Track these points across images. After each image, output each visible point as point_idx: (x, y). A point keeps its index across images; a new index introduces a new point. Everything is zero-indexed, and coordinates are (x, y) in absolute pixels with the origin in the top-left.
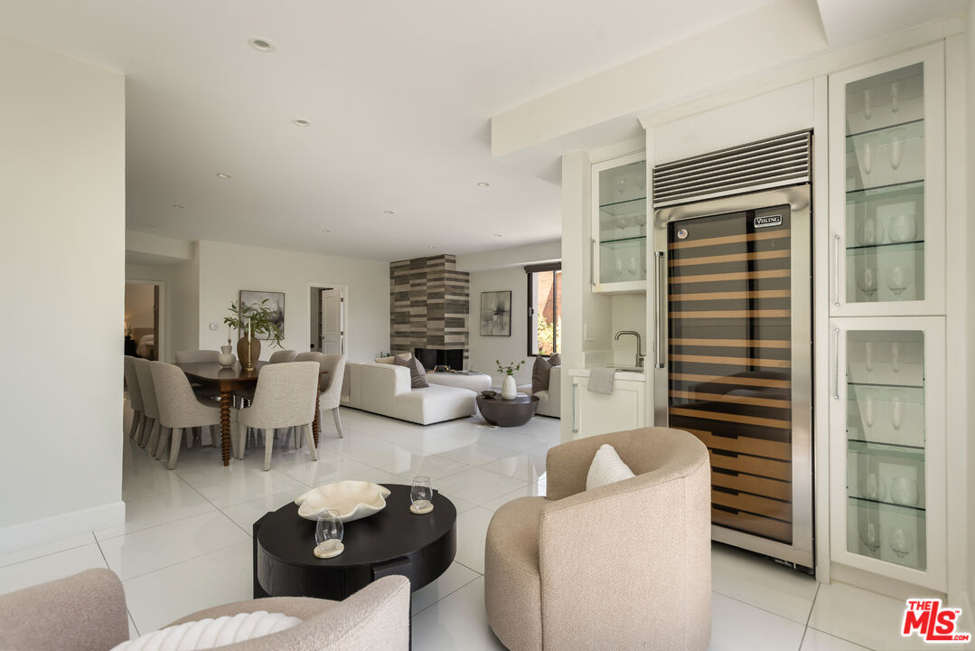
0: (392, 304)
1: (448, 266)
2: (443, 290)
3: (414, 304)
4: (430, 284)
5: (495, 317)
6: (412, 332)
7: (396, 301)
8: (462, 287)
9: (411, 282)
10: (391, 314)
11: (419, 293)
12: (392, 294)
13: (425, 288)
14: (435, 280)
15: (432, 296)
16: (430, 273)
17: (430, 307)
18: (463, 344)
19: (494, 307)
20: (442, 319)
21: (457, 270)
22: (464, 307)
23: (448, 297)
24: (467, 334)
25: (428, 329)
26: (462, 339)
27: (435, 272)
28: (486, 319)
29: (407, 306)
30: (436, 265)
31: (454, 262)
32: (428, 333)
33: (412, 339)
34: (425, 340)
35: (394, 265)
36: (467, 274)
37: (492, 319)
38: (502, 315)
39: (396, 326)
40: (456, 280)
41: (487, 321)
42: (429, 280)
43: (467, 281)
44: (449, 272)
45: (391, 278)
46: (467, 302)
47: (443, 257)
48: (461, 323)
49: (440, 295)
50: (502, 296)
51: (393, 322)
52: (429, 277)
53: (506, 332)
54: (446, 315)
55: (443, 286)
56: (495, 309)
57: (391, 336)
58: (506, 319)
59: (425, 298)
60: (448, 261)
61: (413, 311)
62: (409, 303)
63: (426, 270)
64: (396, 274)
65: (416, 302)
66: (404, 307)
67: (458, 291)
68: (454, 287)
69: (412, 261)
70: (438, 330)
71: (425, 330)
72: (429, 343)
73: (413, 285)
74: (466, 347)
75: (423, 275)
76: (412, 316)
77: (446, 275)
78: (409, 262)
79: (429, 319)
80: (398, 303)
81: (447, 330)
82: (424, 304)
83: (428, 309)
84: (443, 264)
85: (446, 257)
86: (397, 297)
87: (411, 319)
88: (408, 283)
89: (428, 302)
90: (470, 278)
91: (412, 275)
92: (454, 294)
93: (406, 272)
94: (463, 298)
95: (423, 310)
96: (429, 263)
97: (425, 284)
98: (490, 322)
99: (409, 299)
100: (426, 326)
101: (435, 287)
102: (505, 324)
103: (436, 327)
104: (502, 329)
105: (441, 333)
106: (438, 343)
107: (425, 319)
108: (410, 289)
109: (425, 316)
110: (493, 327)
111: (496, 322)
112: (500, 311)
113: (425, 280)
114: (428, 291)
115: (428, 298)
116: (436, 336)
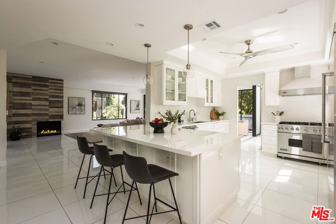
3: (33, 100)
5: (77, 107)
6: (33, 114)
9: (33, 88)
11: (40, 94)
14: (56, 90)
15: (52, 96)
16: (51, 86)
17: (50, 102)
19: (77, 103)
25: (50, 112)
27: (55, 86)
28: (72, 108)
29: (30, 100)
30: (57, 83)
32: (50, 114)
33: (34, 117)
34: (48, 117)
38: (81, 106)
42: (50, 89)
47: (62, 80)
49: (60, 97)
50: (81, 99)
52: (50, 87)
53: (83, 113)
55: (62, 93)
56: (77, 104)
58: (83, 108)
59: (47, 97)
61: (34, 103)
62: (30, 98)
63: (48, 84)
64: (14, 81)
65: (39, 98)
66: (25, 100)
69: (33, 77)
71: (47, 112)
72: (50, 118)
73: (33, 89)
75: (46, 86)
76: (33, 105)
78: (31, 77)
79: (49, 107)
80: (15, 98)
82: (47, 100)
83: (49, 102)
84: (62, 84)
86: (15, 94)
87: (33, 107)
88: (30, 88)
89: (50, 99)
91: (33, 84)
93: (29, 82)
95: (47, 103)
96: (50, 81)
97: (48, 91)
98: (75, 109)
99: (30, 97)
100: (48, 111)
101: (56, 93)
102: (83, 110)
103: (57, 111)
104: (81, 111)
105: (61, 114)
106: (58, 118)
107: (48, 107)
108: (32, 91)
109: (47, 106)
110: (76, 111)
111: (78, 109)
112: (80, 105)
113: (48, 89)
114: (50, 94)
115: (50, 97)
116: (57, 115)
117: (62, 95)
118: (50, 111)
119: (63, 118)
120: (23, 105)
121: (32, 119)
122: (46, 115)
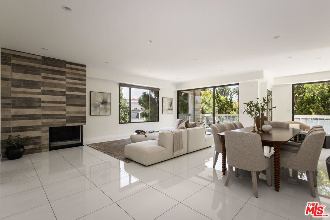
3: (44, 93)
4: (67, 80)
5: (101, 106)
6: (43, 115)
9: (43, 74)
11: (54, 85)
12: (4, 80)
13: (64, 82)
14: (75, 79)
15: (70, 89)
16: (69, 73)
17: (68, 97)
25: (68, 113)
27: (75, 74)
29: (38, 93)
30: (77, 70)
32: (67, 115)
33: (44, 121)
34: (65, 120)
38: (106, 105)
39: (11, 109)
42: (67, 78)
47: (84, 66)
49: (81, 90)
50: (106, 95)
51: (6, 106)
52: (67, 75)
53: (108, 113)
56: (101, 101)
57: (3, 119)
58: (108, 106)
59: (64, 90)
61: (44, 98)
62: (39, 91)
63: (66, 70)
64: (12, 62)
65: (52, 91)
66: (31, 93)
69: (43, 58)
70: (78, 113)
71: (64, 113)
72: (67, 122)
73: (44, 77)
76: (44, 102)
78: (40, 58)
79: (67, 105)
82: (63, 94)
83: (67, 98)
84: (84, 71)
86: (14, 83)
87: (43, 105)
88: (40, 75)
89: (67, 93)
91: (43, 69)
93: (38, 65)
95: (64, 99)
96: (67, 65)
97: (64, 80)
98: (98, 108)
99: (39, 88)
100: (65, 110)
101: (76, 84)
102: (108, 109)
103: (77, 111)
104: (106, 111)
105: (82, 115)
106: (79, 121)
107: (64, 105)
108: (42, 80)
109: (64, 103)
110: (100, 111)
111: (102, 108)
112: (104, 103)
113: (64, 77)
114: (67, 85)
115: (67, 90)
116: (77, 117)
117: (83, 87)
118: (68, 111)
119: (85, 122)
120: (29, 101)
121: (42, 123)
122: (62, 116)
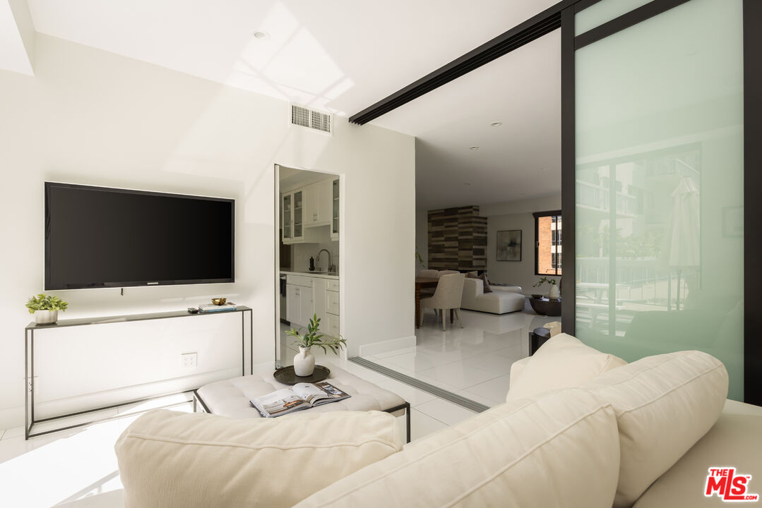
0: (429, 240)
1: (475, 214)
2: (471, 230)
4: (460, 226)
5: (509, 248)
6: (446, 259)
7: (433, 237)
8: (483, 228)
9: (445, 224)
10: (429, 246)
11: (451, 232)
12: (429, 233)
13: (456, 228)
14: (465, 223)
15: (462, 234)
16: (460, 218)
17: (460, 241)
18: (483, 266)
19: (508, 241)
20: (471, 249)
21: (480, 216)
22: (484, 241)
23: (474, 234)
24: (486, 259)
25: (460, 256)
26: (483, 263)
27: (465, 218)
28: (501, 249)
29: (443, 241)
30: (466, 213)
31: (478, 210)
32: (459, 259)
33: (446, 263)
34: (457, 264)
35: (430, 213)
36: (486, 218)
37: (506, 250)
38: (514, 246)
39: (433, 254)
40: (480, 223)
41: (502, 250)
42: (460, 223)
43: (486, 223)
44: (476, 217)
45: (429, 222)
46: (486, 238)
47: (471, 207)
48: (482, 252)
49: (469, 233)
50: (515, 234)
51: (430, 251)
52: (459, 221)
53: (518, 258)
54: (474, 247)
55: (472, 227)
56: (509, 243)
57: (429, 261)
58: (517, 249)
59: (457, 235)
60: (475, 210)
61: (447, 244)
62: (443, 238)
63: (457, 216)
64: (432, 219)
65: (449, 238)
66: (440, 241)
67: (480, 230)
68: (478, 228)
69: (445, 210)
70: (467, 257)
71: (456, 257)
72: (460, 266)
73: (447, 227)
74: (485, 269)
75: (456, 220)
76: (446, 248)
77: (474, 220)
78: (443, 211)
79: (461, 250)
80: (433, 239)
81: (474, 257)
82: (456, 239)
83: (459, 243)
84: (472, 212)
85: (474, 207)
86: (433, 234)
87: (446, 250)
88: (443, 225)
89: (459, 238)
90: (488, 221)
91: (446, 220)
92: (478, 232)
93: (440, 218)
94: (483, 235)
95: (456, 244)
96: (459, 211)
97: (457, 226)
99: (443, 236)
100: (457, 254)
101: (465, 228)
102: (518, 253)
103: (466, 255)
104: (515, 256)
107: (457, 249)
108: (444, 229)
109: (457, 247)
110: (507, 255)
111: (510, 251)
112: (513, 244)
113: (456, 223)
114: (459, 230)
115: (459, 235)
116: (465, 261)
